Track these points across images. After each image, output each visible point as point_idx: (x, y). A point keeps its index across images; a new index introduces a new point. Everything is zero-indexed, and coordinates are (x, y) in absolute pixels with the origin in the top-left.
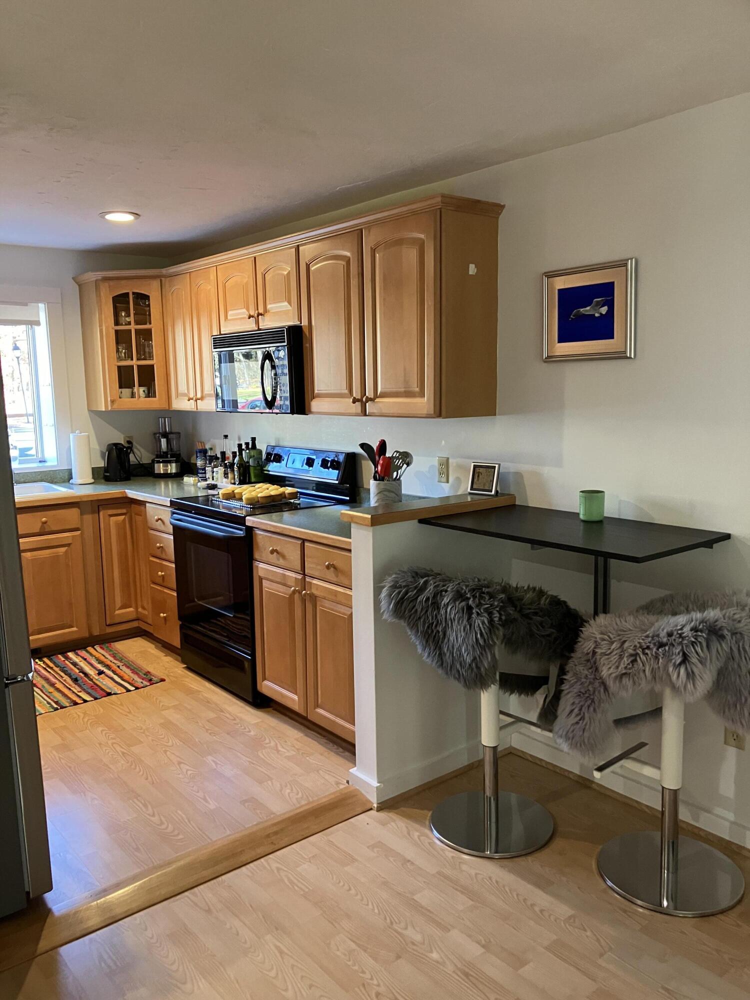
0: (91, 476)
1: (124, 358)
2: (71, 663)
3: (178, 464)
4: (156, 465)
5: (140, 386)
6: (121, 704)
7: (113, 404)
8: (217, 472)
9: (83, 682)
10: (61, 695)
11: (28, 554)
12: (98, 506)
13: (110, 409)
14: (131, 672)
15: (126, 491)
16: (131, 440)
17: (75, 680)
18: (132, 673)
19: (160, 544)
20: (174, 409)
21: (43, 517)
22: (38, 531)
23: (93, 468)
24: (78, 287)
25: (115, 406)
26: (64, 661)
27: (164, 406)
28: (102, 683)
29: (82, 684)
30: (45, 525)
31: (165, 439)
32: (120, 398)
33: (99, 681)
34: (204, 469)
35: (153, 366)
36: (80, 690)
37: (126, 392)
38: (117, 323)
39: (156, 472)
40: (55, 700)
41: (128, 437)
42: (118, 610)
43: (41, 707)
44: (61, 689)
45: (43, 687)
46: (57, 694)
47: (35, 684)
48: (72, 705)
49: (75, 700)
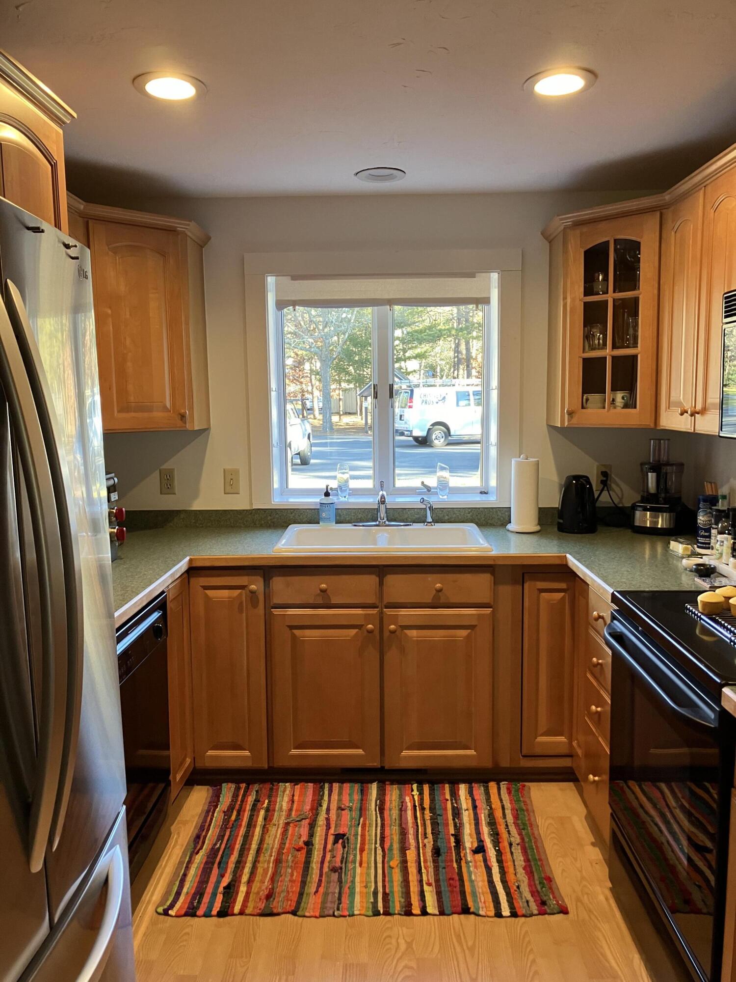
0: (536, 522)
1: (597, 347)
2: (453, 808)
3: (672, 514)
4: (638, 514)
5: (614, 389)
6: (472, 949)
7: (572, 417)
8: (723, 542)
9: (446, 861)
10: (401, 879)
11: (413, 633)
12: (523, 574)
13: (566, 424)
14: (523, 863)
15: (568, 556)
16: (609, 472)
17: (437, 852)
18: (524, 869)
19: (598, 659)
20: (662, 428)
21: (437, 582)
22: (429, 601)
23: (540, 509)
24: (548, 244)
25: (575, 420)
26: (448, 800)
27: (648, 422)
28: (470, 873)
29: (442, 864)
30: (440, 593)
31: (654, 474)
32: (583, 407)
33: (468, 867)
34: (708, 530)
35: (634, 358)
36: (432, 880)
37: (594, 398)
38: (588, 291)
39: (637, 523)
40: (387, 891)
41: (604, 466)
42: (542, 735)
43: (361, 897)
44: (409, 864)
45: (391, 849)
46: (397, 876)
47: (384, 838)
48: (403, 913)
49: (412, 902)
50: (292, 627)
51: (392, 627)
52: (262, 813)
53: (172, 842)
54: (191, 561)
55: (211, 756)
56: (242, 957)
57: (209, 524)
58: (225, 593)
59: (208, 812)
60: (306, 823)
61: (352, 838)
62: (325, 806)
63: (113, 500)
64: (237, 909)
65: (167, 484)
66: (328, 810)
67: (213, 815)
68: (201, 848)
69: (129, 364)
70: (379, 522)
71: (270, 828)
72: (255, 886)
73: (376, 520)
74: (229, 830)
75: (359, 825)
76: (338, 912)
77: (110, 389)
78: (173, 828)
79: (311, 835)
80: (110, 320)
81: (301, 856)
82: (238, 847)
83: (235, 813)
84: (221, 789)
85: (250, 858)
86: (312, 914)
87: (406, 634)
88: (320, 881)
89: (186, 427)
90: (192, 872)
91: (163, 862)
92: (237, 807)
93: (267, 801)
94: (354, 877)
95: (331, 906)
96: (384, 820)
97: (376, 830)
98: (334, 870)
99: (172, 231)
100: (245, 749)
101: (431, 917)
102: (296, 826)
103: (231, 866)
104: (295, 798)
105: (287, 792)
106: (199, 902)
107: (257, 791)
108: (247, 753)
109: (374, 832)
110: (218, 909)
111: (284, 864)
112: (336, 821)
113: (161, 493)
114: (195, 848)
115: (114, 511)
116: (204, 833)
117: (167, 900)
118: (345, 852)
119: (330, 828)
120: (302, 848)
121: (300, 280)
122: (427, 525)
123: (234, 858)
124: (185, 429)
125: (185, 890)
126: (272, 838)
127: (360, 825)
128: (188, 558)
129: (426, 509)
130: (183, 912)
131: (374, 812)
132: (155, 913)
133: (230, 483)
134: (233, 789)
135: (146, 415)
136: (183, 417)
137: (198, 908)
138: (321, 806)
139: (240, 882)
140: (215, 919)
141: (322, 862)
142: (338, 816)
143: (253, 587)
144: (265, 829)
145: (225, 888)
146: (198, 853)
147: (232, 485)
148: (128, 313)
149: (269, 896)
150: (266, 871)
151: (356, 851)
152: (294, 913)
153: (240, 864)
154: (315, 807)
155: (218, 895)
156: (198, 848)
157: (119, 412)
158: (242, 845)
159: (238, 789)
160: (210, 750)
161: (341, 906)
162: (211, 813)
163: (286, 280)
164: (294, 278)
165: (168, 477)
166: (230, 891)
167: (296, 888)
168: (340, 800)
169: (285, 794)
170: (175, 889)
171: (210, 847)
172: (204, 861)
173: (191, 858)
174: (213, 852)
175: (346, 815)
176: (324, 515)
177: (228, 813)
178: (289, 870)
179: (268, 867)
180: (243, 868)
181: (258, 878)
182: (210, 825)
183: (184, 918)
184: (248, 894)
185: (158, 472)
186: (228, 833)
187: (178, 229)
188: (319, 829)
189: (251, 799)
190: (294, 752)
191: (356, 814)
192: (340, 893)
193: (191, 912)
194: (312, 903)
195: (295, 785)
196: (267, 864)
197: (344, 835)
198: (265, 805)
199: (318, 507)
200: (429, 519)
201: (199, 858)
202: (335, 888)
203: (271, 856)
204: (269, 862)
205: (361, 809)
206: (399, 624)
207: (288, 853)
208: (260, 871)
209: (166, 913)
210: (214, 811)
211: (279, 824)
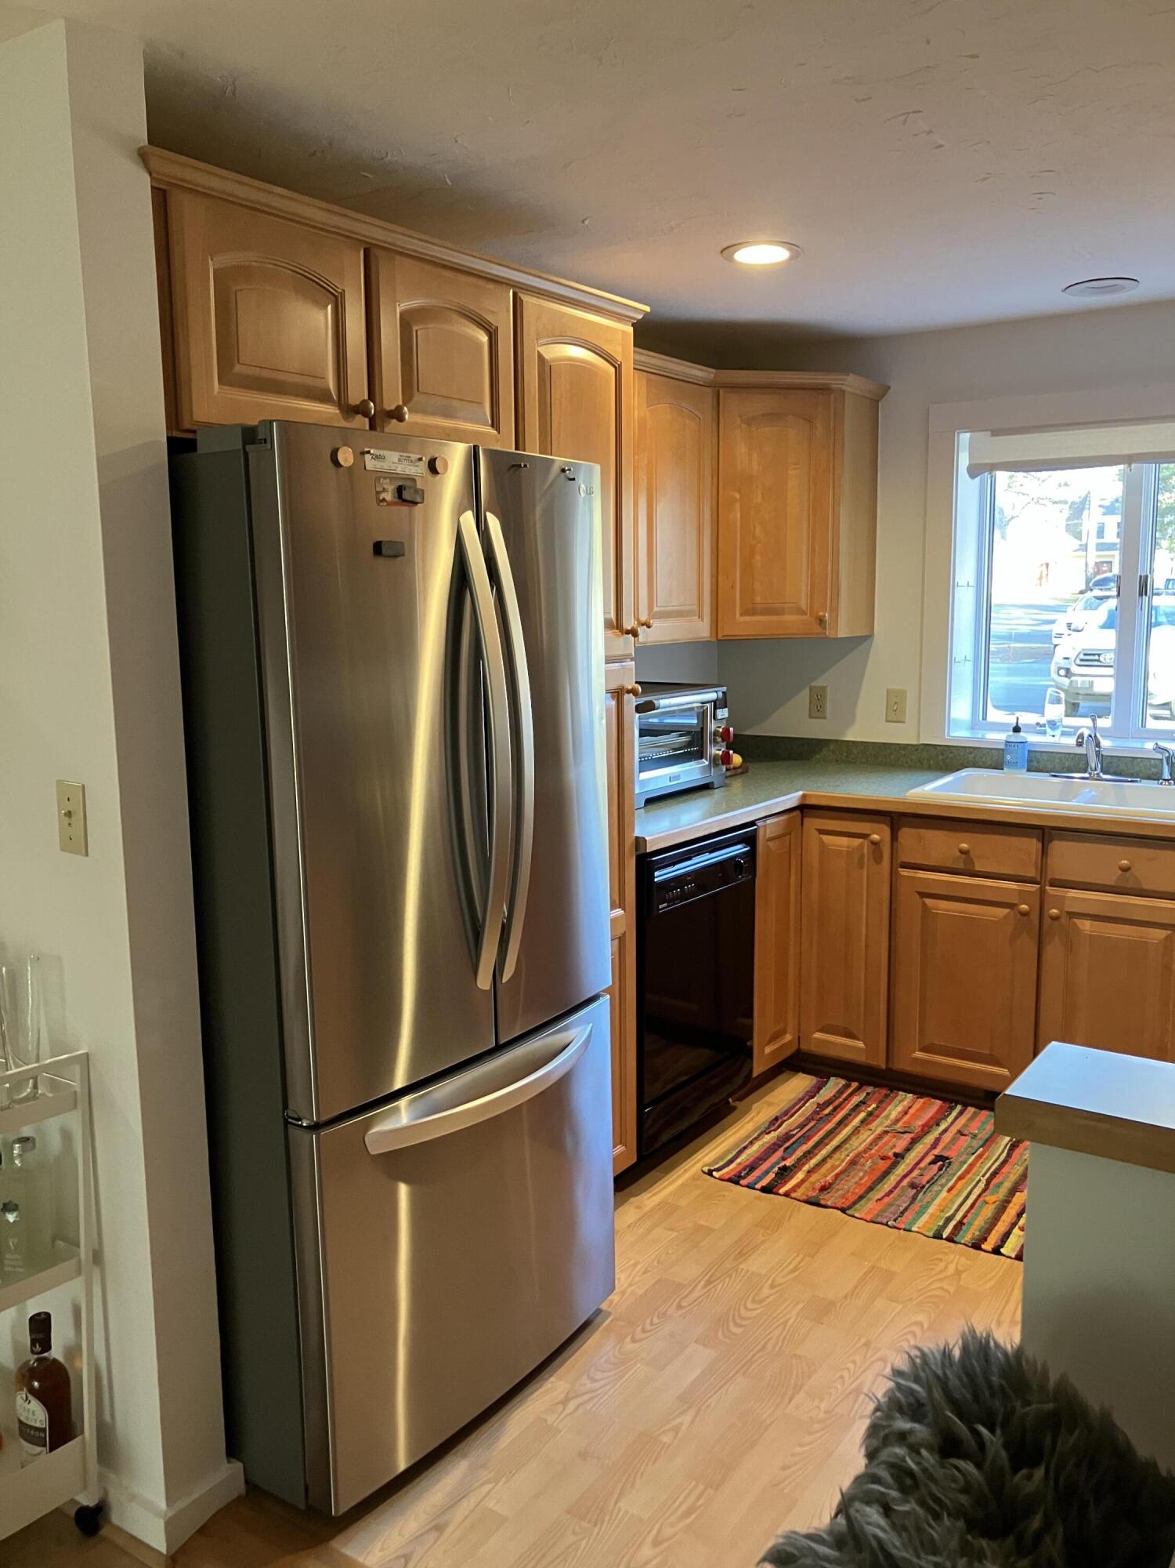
11: (1086, 925)
21: (1122, 856)
22: (1112, 883)
30: (1127, 874)
43: (930, 1218)
44: (1011, 1205)
45: (999, 1186)
46: (988, 1212)
47: (997, 1174)
48: (970, 1245)
49: (989, 1239)
50: (923, 895)
51: (1054, 911)
52: (862, 1115)
53: (748, 1118)
54: (804, 796)
55: (818, 1040)
56: (768, 1228)
57: (864, 760)
58: (844, 841)
59: (800, 1100)
60: (908, 1137)
61: (954, 1166)
62: (943, 1126)
63: (719, 717)
64: (782, 1191)
65: (817, 707)
66: (945, 1131)
67: (804, 1105)
68: (775, 1130)
69: (758, 558)
70: (1090, 774)
71: (862, 1131)
72: (814, 1177)
73: (1085, 771)
74: (815, 1122)
75: (973, 1154)
76: (894, 1223)
77: (732, 587)
78: (755, 1106)
79: (908, 1149)
80: (738, 506)
81: (883, 1165)
82: (816, 1139)
83: (830, 1108)
84: (827, 1082)
85: (824, 1152)
86: (862, 1216)
87: (1075, 924)
88: (891, 1192)
89: (825, 634)
90: (755, 1147)
91: (729, 1132)
92: (836, 1103)
93: (874, 1106)
94: (933, 1199)
95: (888, 1216)
96: (1010, 1158)
97: (993, 1164)
98: (913, 1186)
99: (825, 389)
100: (858, 1039)
101: (1003, 1258)
102: (895, 1137)
103: (799, 1153)
104: (910, 1110)
105: (905, 1103)
106: (748, 1174)
107: (868, 1094)
108: (861, 1044)
109: (989, 1164)
110: (764, 1185)
111: (858, 1167)
112: (949, 1143)
113: (810, 717)
114: (769, 1127)
115: (721, 730)
116: (785, 1118)
117: (717, 1163)
118: (939, 1175)
119: (935, 1148)
120: (889, 1158)
121: (1002, 435)
122: (1161, 784)
123: (805, 1148)
124: (824, 636)
125: (738, 1160)
126: (860, 1140)
127: (975, 1155)
128: (801, 793)
129: (1162, 759)
130: (727, 1177)
131: (1002, 1147)
132: (700, 1171)
133: (895, 707)
134: (840, 1085)
135: (775, 618)
136: (821, 621)
137: (744, 1178)
138: (938, 1125)
139: (801, 1169)
140: (758, 1193)
141: (905, 1176)
142: (954, 1140)
143: (876, 837)
144: (856, 1131)
145: (779, 1168)
146: (767, 1134)
147: (896, 711)
148: (760, 496)
149: (824, 1189)
150: (834, 1168)
151: (953, 1177)
152: (843, 1210)
153: (809, 1155)
154: (930, 1125)
155: (771, 1173)
156: (772, 1129)
157: (741, 615)
158: (822, 1138)
159: (847, 1086)
160: (818, 1031)
161: (899, 1219)
162: (803, 1102)
163: (984, 436)
164: (996, 433)
165: (819, 697)
166: (785, 1173)
167: (859, 1191)
168: (965, 1125)
169: (903, 1101)
170: (730, 1157)
171: (785, 1131)
172: (773, 1142)
173: (759, 1135)
174: (787, 1137)
175: (965, 1141)
176: (1008, 757)
177: (822, 1106)
178: (861, 1174)
179: (839, 1165)
180: (811, 1158)
181: (823, 1170)
182: (796, 1112)
183: (726, 1183)
184: (803, 1181)
185: (808, 689)
186: (811, 1124)
187: (834, 386)
188: (921, 1146)
189: (856, 1100)
190: (919, 1054)
191: (975, 1143)
192: (906, 1209)
193: (735, 1180)
194: (868, 1207)
195: (918, 1098)
196: (841, 1160)
197: (947, 1158)
198: (869, 1109)
199: (1002, 747)
200: (1166, 776)
201: (768, 1139)
202: (905, 1202)
203: (848, 1156)
204: (843, 1161)
205: (987, 1140)
206: (1067, 909)
207: (871, 1157)
208: (828, 1165)
209: (710, 1173)
210: (808, 1100)
211: (875, 1131)
